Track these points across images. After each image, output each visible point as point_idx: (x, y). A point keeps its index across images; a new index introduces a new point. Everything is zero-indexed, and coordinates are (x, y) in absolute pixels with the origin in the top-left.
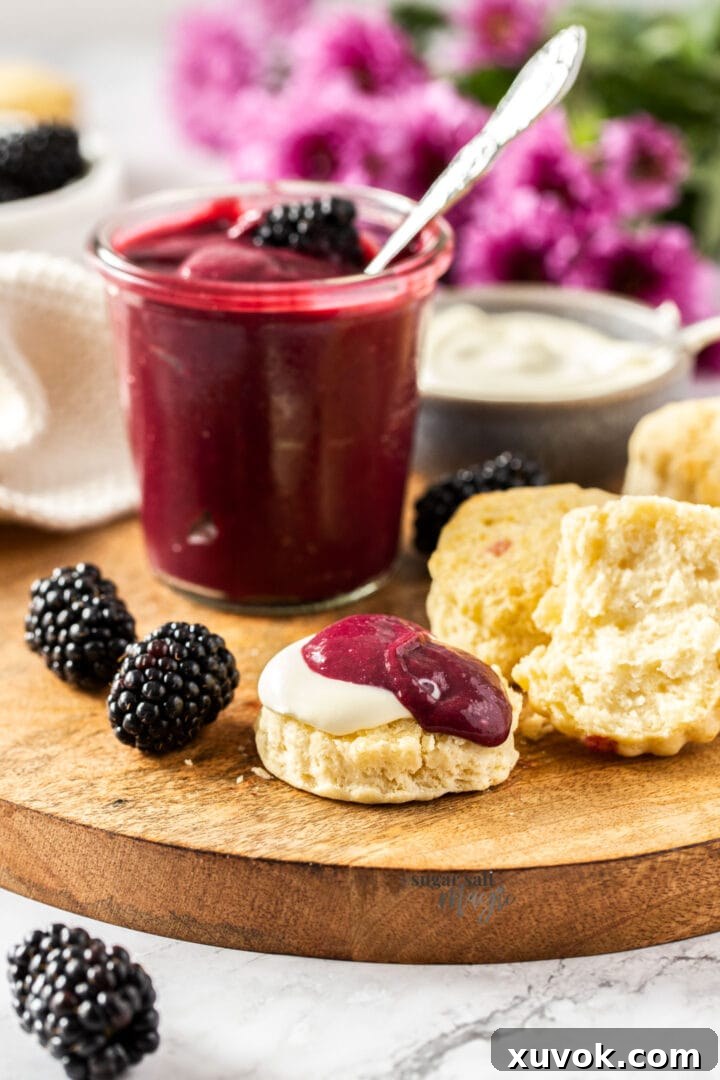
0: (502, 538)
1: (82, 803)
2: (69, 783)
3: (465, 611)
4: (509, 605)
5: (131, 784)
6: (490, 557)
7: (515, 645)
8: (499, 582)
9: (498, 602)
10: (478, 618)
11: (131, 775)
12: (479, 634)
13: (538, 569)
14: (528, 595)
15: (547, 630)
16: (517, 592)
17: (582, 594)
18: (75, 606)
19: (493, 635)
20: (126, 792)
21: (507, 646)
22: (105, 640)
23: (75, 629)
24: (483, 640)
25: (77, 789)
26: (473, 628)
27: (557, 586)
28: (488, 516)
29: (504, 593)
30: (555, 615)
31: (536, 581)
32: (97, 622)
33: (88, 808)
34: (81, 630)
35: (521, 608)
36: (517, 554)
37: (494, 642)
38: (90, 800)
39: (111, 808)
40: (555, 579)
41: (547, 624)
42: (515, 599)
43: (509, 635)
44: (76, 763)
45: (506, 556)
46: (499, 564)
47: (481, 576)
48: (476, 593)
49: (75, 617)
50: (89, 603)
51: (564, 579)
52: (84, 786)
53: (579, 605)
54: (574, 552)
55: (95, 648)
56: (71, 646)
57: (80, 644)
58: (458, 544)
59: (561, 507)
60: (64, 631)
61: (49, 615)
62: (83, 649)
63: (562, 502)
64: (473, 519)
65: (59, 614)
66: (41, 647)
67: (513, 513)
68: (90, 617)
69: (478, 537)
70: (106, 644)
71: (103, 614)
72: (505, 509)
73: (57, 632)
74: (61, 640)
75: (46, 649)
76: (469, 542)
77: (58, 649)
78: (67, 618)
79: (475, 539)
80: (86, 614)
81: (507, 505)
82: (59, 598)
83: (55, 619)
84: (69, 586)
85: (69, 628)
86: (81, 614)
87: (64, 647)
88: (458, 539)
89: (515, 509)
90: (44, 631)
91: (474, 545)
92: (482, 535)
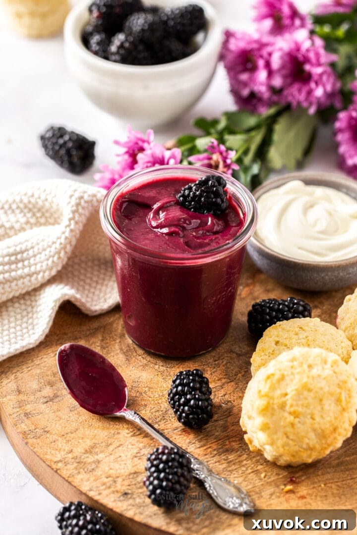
1: (110, 494)
2: (106, 480)
5: (131, 482)
11: (131, 476)
20: (129, 487)
23: (186, 408)
25: (108, 484)
32: (196, 406)
33: (113, 497)
34: (189, 410)
38: (113, 492)
39: (122, 498)
44: (109, 466)
49: (187, 402)
50: (194, 397)
52: (111, 483)
55: (193, 418)
56: (184, 415)
57: (187, 415)
58: (263, 354)
59: (307, 343)
60: (182, 407)
61: (177, 397)
62: (189, 417)
63: (308, 340)
64: (271, 339)
65: (181, 398)
66: (173, 408)
67: (287, 342)
68: (193, 404)
69: (271, 352)
70: (198, 416)
71: (199, 403)
72: (284, 337)
73: (179, 405)
74: (180, 410)
75: (175, 410)
76: (267, 354)
77: (179, 413)
78: (184, 402)
79: (269, 353)
80: (192, 402)
81: (286, 336)
82: (183, 391)
83: (179, 399)
84: (188, 384)
85: (184, 407)
86: (190, 402)
87: (181, 413)
88: (263, 351)
89: (288, 339)
90: (175, 403)
91: (269, 356)
92: (273, 351)
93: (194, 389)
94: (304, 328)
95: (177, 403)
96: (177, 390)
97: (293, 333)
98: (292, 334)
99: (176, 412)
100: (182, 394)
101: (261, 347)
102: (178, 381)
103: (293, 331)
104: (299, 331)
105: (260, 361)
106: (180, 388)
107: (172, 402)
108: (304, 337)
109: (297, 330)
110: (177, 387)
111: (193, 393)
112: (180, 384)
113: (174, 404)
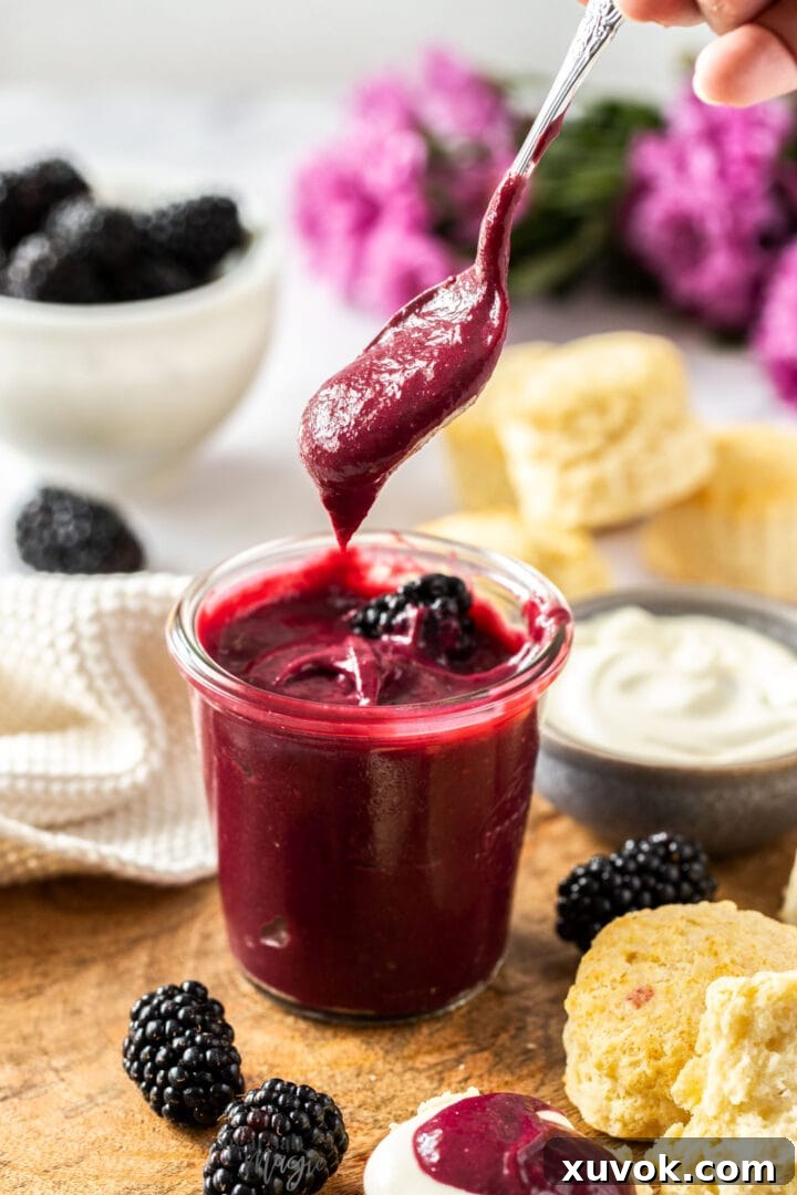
0: (644, 985)
3: (599, 1066)
4: (646, 1068)
6: (629, 1006)
7: (652, 1107)
8: (637, 1040)
9: (635, 1064)
10: (612, 1074)
12: (613, 1090)
13: (680, 1028)
14: (668, 1060)
15: (686, 1107)
16: (655, 1055)
17: (724, 1077)
18: (177, 1042)
19: (628, 1094)
21: (643, 1107)
22: (206, 1085)
23: (174, 1071)
24: (618, 1097)
26: (607, 1084)
27: (700, 1056)
28: (631, 948)
29: (642, 1054)
30: (695, 1091)
31: (678, 1042)
32: (199, 1065)
34: (180, 1074)
35: (659, 1073)
36: (659, 1006)
37: (629, 1101)
40: (698, 1049)
41: (685, 1101)
42: (653, 1062)
43: (645, 1096)
45: (647, 1008)
46: (639, 1019)
47: (619, 1031)
48: (611, 1050)
49: (174, 1057)
50: (191, 1041)
51: (708, 1050)
53: (720, 1089)
54: (718, 1028)
55: (195, 1095)
56: (169, 1090)
57: (178, 1088)
58: (595, 985)
59: (710, 949)
60: (162, 1072)
61: (147, 1049)
62: (182, 1094)
63: (713, 943)
64: (614, 951)
65: (158, 1050)
66: (139, 1079)
67: (659, 951)
68: (191, 1059)
69: (618, 978)
70: (207, 1090)
71: (205, 1056)
72: (650, 942)
73: (154, 1070)
74: (159, 1080)
75: (144, 1084)
76: (608, 983)
77: (155, 1089)
78: (166, 1057)
79: (614, 980)
80: (187, 1054)
81: (653, 937)
82: (159, 1031)
83: (153, 1054)
84: (172, 1014)
85: (167, 1070)
86: (181, 1056)
87: (161, 1089)
88: (597, 978)
89: (661, 945)
90: (142, 1065)
91: (614, 989)
92: (623, 976)
93: (187, 1023)
94: (698, 920)
95: (149, 1065)
96: (144, 1033)
97: (673, 929)
98: (669, 934)
99: (147, 1090)
100: (160, 1039)
101: (590, 969)
102: (146, 1011)
103: (670, 927)
104: (686, 926)
105: (591, 1000)
106: (152, 1026)
107: (135, 1064)
108: (703, 937)
109: (682, 924)
110: (143, 1025)
111: (187, 1033)
112: (150, 1018)
113: (140, 1071)
